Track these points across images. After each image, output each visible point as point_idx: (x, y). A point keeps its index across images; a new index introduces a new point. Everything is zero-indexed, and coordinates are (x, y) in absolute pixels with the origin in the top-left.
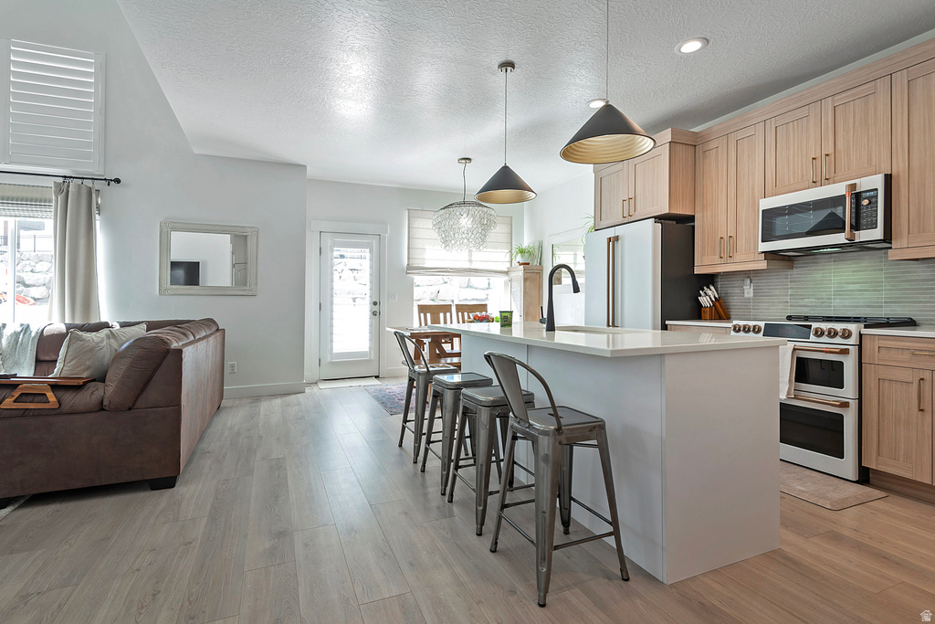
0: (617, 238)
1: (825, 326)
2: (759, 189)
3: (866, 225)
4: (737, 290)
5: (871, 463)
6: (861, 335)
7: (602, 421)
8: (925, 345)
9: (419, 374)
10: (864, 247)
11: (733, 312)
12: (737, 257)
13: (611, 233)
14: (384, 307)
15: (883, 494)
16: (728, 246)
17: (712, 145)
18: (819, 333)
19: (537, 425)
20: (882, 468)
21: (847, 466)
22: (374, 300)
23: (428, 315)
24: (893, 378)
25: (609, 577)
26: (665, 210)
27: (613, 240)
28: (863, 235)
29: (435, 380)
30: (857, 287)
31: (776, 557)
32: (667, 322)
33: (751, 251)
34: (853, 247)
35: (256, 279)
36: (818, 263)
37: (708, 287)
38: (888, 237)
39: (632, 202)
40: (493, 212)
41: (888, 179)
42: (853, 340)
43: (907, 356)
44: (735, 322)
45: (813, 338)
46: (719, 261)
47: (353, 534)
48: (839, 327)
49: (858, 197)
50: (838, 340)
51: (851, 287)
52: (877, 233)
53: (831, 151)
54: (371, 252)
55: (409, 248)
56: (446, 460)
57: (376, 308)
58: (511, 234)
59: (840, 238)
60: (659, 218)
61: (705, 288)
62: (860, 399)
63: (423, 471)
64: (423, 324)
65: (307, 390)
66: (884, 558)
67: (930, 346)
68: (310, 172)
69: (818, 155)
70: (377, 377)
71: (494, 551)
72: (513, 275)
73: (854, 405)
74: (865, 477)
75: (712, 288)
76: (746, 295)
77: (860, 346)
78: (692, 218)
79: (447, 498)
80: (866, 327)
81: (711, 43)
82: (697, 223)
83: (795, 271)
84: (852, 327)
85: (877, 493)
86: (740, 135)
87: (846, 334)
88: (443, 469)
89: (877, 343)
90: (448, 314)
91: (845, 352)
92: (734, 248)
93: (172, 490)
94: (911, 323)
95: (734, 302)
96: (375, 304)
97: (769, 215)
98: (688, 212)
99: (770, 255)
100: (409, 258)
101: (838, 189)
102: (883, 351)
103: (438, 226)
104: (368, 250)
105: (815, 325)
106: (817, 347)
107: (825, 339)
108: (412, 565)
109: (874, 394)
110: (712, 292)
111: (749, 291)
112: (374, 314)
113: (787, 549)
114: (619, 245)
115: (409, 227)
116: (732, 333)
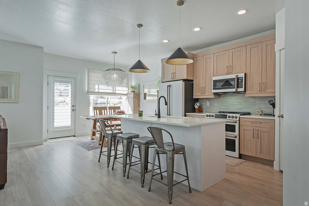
0: (170, 86)
1: (231, 115)
2: (212, 74)
3: (240, 87)
4: (205, 104)
5: (242, 153)
6: (239, 117)
7: (184, 146)
8: (254, 120)
9: (109, 134)
10: (239, 92)
11: (204, 110)
12: (206, 94)
13: (168, 84)
14: (77, 108)
15: (245, 161)
16: (203, 90)
17: (199, 58)
18: (229, 117)
19: (167, 149)
20: (245, 154)
21: (236, 154)
22: (73, 105)
23: (98, 111)
24: (247, 129)
25: (186, 192)
26: (185, 78)
27: (169, 86)
28: (240, 90)
29: (118, 136)
30: (236, 103)
31: (226, 180)
32: (186, 114)
33: (210, 92)
34: (237, 92)
35: (19, 96)
36: (227, 96)
37: (197, 103)
38: (245, 91)
39: (175, 74)
40: (126, 73)
41: (245, 74)
42: (238, 119)
43: (250, 123)
44: (207, 114)
45: (228, 118)
46: (200, 95)
47: (98, 194)
48: (234, 115)
49: (238, 79)
50: (234, 119)
51: (235, 103)
52: (243, 89)
53: (231, 65)
54: (71, 85)
55: (88, 84)
56: (125, 164)
57: (74, 108)
58: (128, 80)
59: (234, 90)
60: (184, 80)
61: (196, 103)
62: (239, 135)
63: (113, 169)
64: (96, 115)
65: (44, 143)
66: (249, 177)
67: (256, 120)
68: (45, 50)
69: (228, 66)
70: (74, 136)
71: (149, 191)
72: (129, 96)
73: (238, 137)
74: (241, 156)
75: (198, 103)
76: (207, 105)
77: (239, 120)
78: (192, 81)
79: (126, 177)
80: (241, 115)
81: (202, 29)
82: (194, 82)
83: (221, 98)
84: (238, 115)
85: (244, 161)
86: (207, 57)
87: (236, 117)
88: (124, 167)
89: (244, 120)
90: (106, 111)
91: (236, 122)
92: (205, 91)
93: (3, 190)
94: (249, 114)
95: (204, 107)
96: (73, 106)
97: (215, 82)
98: (192, 79)
99: (215, 94)
100: (88, 88)
101: (233, 76)
102: (245, 122)
103: (105, 77)
104: (70, 84)
105: (228, 115)
106: (229, 121)
107: (231, 119)
108: (124, 200)
109: (243, 133)
110: (198, 104)
111: (208, 104)
112: (73, 110)
113: (227, 178)
114: (171, 88)
115: (88, 76)
116: (206, 117)
